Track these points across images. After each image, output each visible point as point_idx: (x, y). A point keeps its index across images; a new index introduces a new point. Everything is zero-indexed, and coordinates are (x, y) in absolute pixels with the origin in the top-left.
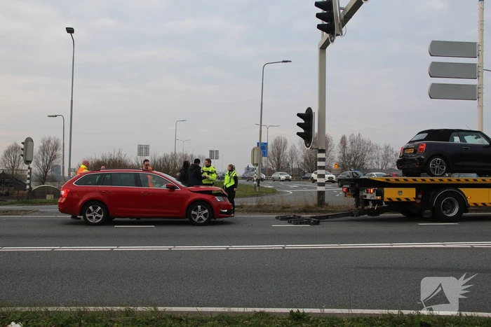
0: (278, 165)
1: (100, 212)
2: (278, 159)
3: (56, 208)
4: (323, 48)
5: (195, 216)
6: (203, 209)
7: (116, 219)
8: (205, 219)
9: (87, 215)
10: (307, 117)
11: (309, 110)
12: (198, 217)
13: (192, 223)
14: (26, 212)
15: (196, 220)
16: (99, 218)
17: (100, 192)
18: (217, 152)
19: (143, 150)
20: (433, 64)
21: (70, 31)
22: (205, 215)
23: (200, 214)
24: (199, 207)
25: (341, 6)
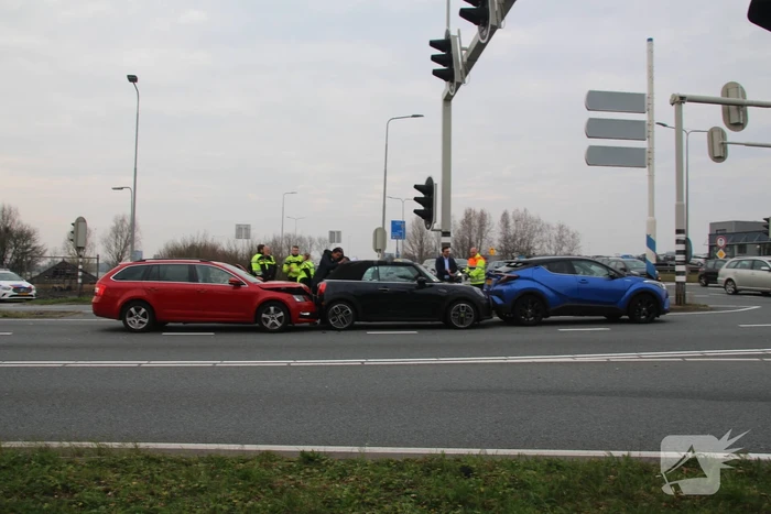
0: (421, 250)
1: (144, 316)
2: (421, 242)
3: (89, 309)
4: (448, 99)
5: (266, 320)
6: (277, 311)
7: (170, 324)
8: (279, 325)
9: (128, 319)
10: (427, 189)
11: (430, 180)
12: (271, 321)
13: (263, 330)
14: (63, 314)
15: (268, 326)
16: (143, 323)
17: (145, 289)
18: (339, 233)
19: (243, 231)
20: (591, 121)
21: (133, 79)
22: (280, 319)
23: (273, 318)
24: (272, 308)
25: (463, 46)
